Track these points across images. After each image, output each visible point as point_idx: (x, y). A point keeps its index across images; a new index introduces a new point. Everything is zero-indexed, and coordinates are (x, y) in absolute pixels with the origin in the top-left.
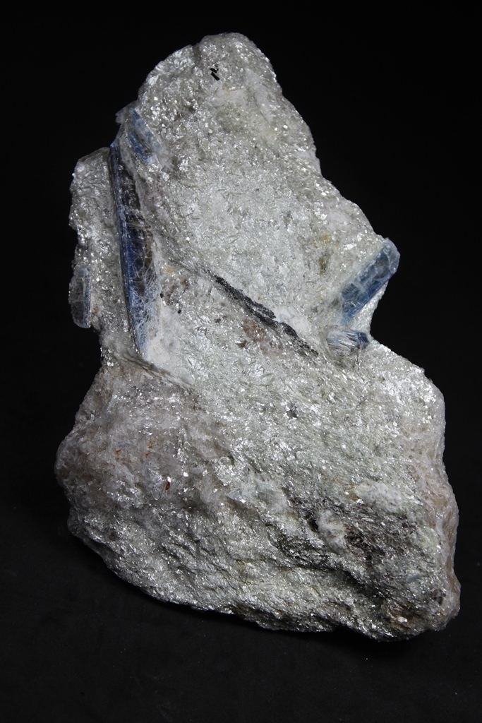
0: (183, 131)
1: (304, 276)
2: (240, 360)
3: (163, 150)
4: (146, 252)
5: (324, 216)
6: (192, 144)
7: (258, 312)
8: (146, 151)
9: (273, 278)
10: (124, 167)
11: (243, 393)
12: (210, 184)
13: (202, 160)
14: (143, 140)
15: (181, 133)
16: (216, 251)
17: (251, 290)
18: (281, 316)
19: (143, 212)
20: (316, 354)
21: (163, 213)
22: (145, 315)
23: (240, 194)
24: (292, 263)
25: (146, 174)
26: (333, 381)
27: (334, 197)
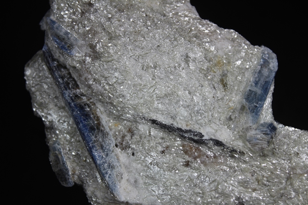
0: (90, 23)
1: (214, 97)
2: (189, 177)
3: (81, 42)
4: (95, 118)
5: (213, 48)
6: (99, 30)
7: (190, 136)
8: (69, 47)
9: (192, 107)
10: (58, 62)
11: (199, 201)
12: (122, 55)
13: (111, 39)
14: (64, 39)
15: (89, 25)
16: (144, 101)
17: (179, 121)
18: (207, 133)
19: (83, 90)
20: (242, 153)
21: (97, 87)
22: (110, 166)
23: (147, 53)
24: (201, 90)
25: (75, 63)
26: (262, 169)
27: (215, 31)
